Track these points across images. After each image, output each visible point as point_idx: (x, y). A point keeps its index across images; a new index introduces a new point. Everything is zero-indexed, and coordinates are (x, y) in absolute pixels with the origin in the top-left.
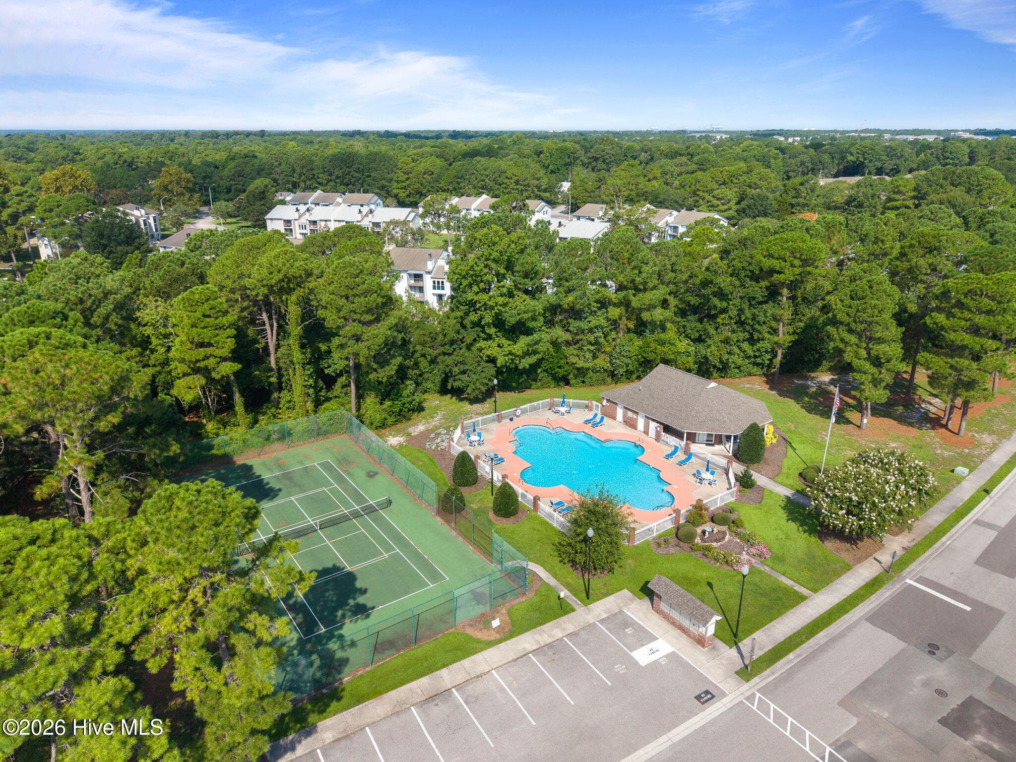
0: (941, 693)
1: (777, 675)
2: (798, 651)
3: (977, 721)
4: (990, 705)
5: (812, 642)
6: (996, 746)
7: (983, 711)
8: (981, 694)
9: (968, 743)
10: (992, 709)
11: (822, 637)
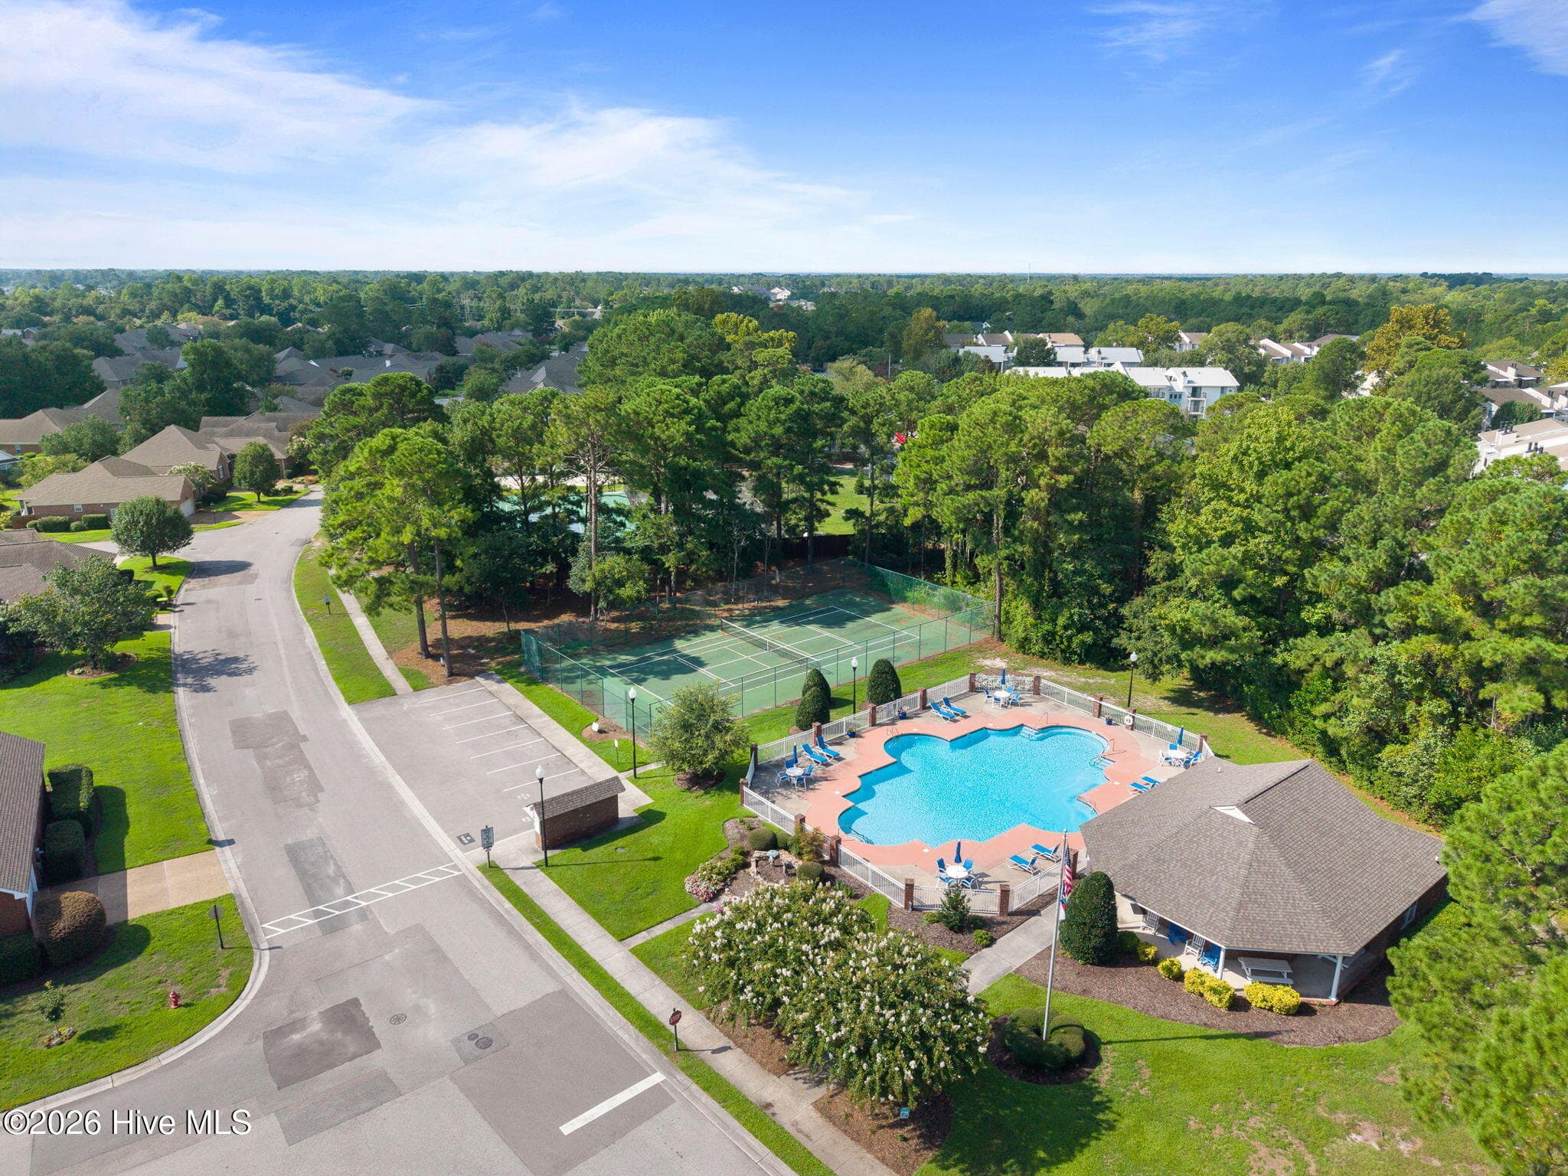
0: (398, 1019)
1: (482, 890)
2: (515, 912)
3: (339, 1035)
4: (357, 1061)
5: (530, 928)
6: (296, 1037)
7: (352, 1049)
8: (378, 1060)
9: (315, 1013)
10: (350, 1060)
11: (536, 938)
